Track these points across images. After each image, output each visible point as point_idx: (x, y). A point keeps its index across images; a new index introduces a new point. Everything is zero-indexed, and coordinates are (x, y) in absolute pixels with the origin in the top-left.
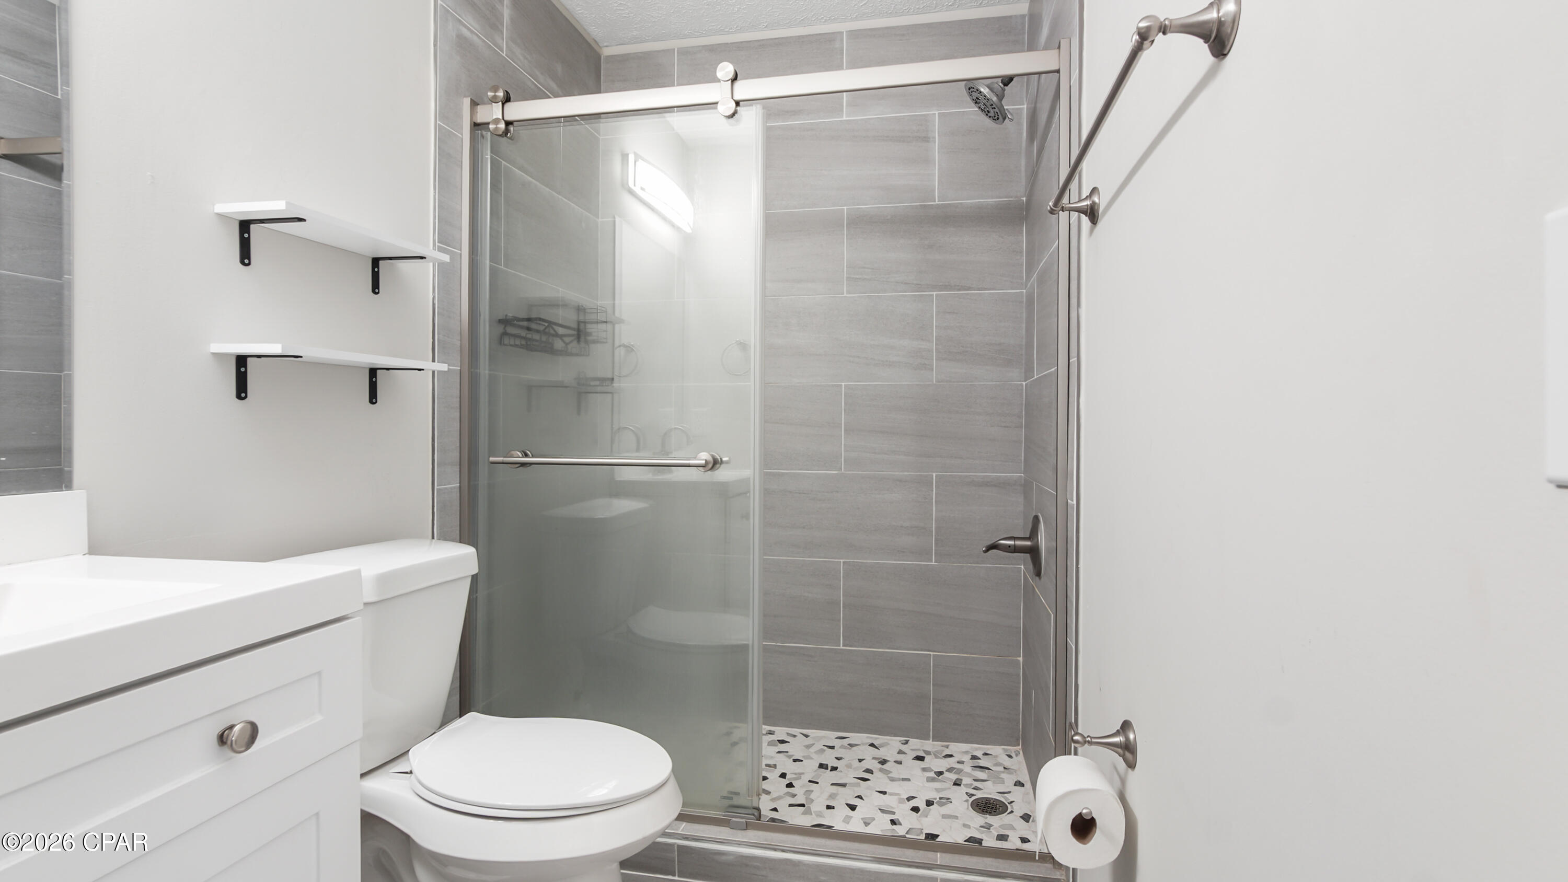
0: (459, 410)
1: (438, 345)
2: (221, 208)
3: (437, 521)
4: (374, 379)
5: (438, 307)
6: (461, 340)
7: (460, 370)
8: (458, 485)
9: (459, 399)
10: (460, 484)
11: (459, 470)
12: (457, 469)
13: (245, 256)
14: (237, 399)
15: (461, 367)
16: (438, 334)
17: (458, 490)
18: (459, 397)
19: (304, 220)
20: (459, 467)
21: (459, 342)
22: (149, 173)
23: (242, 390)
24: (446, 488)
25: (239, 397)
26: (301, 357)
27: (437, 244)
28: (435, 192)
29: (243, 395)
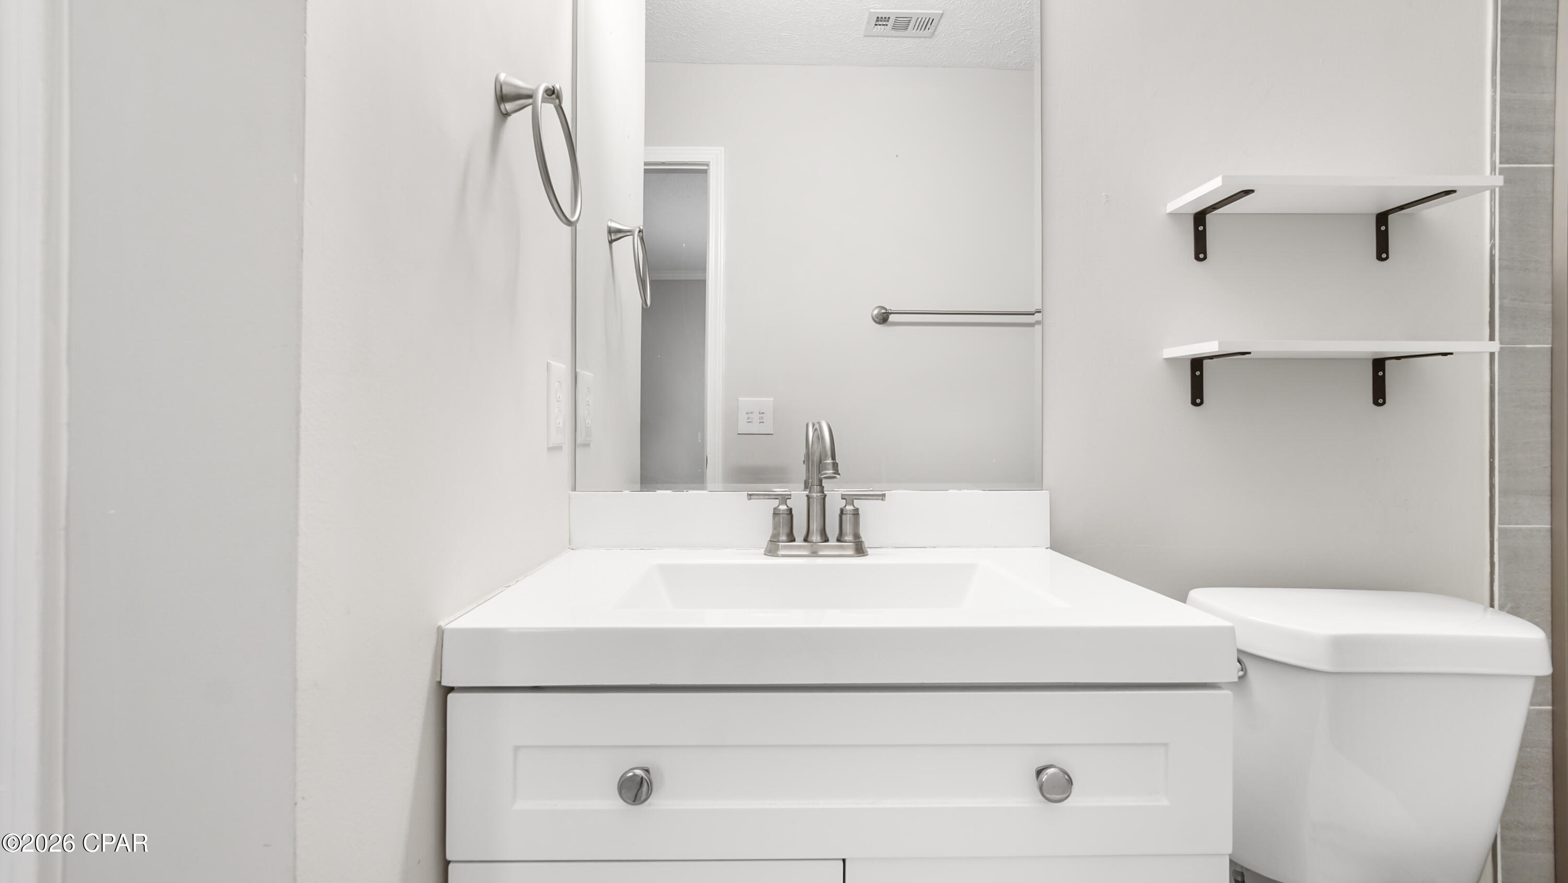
0: (1549, 411)
1: (1500, 315)
2: (1172, 207)
3: (1500, 576)
4: (1381, 374)
5: (1500, 259)
6: (1553, 303)
7: (1552, 348)
8: (1549, 526)
9: (1549, 394)
10: (1552, 524)
11: (1549, 503)
12: (1546, 501)
13: (1201, 250)
14: (1192, 406)
15: (1552, 344)
16: (1501, 298)
17: (1549, 534)
18: (1550, 390)
19: (1252, 191)
20: (1549, 498)
21: (1550, 305)
22: (1104, 194)
23: (1197, 395)
24: (1520, 529)
25: (1194, 403)
26: (1249, 353)
27: (1498, 165)
28: (1494, 91)
29: (1198, 401)
